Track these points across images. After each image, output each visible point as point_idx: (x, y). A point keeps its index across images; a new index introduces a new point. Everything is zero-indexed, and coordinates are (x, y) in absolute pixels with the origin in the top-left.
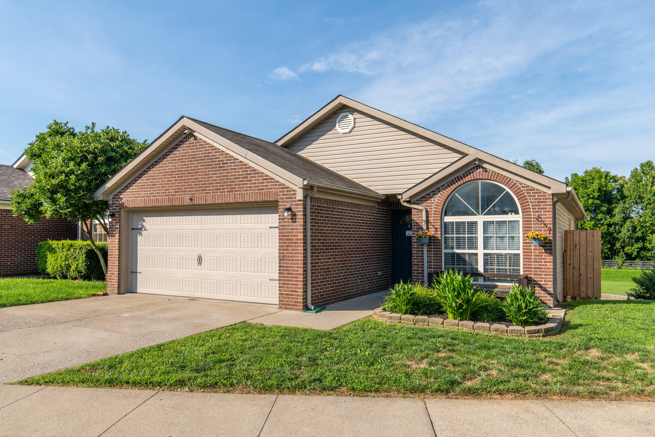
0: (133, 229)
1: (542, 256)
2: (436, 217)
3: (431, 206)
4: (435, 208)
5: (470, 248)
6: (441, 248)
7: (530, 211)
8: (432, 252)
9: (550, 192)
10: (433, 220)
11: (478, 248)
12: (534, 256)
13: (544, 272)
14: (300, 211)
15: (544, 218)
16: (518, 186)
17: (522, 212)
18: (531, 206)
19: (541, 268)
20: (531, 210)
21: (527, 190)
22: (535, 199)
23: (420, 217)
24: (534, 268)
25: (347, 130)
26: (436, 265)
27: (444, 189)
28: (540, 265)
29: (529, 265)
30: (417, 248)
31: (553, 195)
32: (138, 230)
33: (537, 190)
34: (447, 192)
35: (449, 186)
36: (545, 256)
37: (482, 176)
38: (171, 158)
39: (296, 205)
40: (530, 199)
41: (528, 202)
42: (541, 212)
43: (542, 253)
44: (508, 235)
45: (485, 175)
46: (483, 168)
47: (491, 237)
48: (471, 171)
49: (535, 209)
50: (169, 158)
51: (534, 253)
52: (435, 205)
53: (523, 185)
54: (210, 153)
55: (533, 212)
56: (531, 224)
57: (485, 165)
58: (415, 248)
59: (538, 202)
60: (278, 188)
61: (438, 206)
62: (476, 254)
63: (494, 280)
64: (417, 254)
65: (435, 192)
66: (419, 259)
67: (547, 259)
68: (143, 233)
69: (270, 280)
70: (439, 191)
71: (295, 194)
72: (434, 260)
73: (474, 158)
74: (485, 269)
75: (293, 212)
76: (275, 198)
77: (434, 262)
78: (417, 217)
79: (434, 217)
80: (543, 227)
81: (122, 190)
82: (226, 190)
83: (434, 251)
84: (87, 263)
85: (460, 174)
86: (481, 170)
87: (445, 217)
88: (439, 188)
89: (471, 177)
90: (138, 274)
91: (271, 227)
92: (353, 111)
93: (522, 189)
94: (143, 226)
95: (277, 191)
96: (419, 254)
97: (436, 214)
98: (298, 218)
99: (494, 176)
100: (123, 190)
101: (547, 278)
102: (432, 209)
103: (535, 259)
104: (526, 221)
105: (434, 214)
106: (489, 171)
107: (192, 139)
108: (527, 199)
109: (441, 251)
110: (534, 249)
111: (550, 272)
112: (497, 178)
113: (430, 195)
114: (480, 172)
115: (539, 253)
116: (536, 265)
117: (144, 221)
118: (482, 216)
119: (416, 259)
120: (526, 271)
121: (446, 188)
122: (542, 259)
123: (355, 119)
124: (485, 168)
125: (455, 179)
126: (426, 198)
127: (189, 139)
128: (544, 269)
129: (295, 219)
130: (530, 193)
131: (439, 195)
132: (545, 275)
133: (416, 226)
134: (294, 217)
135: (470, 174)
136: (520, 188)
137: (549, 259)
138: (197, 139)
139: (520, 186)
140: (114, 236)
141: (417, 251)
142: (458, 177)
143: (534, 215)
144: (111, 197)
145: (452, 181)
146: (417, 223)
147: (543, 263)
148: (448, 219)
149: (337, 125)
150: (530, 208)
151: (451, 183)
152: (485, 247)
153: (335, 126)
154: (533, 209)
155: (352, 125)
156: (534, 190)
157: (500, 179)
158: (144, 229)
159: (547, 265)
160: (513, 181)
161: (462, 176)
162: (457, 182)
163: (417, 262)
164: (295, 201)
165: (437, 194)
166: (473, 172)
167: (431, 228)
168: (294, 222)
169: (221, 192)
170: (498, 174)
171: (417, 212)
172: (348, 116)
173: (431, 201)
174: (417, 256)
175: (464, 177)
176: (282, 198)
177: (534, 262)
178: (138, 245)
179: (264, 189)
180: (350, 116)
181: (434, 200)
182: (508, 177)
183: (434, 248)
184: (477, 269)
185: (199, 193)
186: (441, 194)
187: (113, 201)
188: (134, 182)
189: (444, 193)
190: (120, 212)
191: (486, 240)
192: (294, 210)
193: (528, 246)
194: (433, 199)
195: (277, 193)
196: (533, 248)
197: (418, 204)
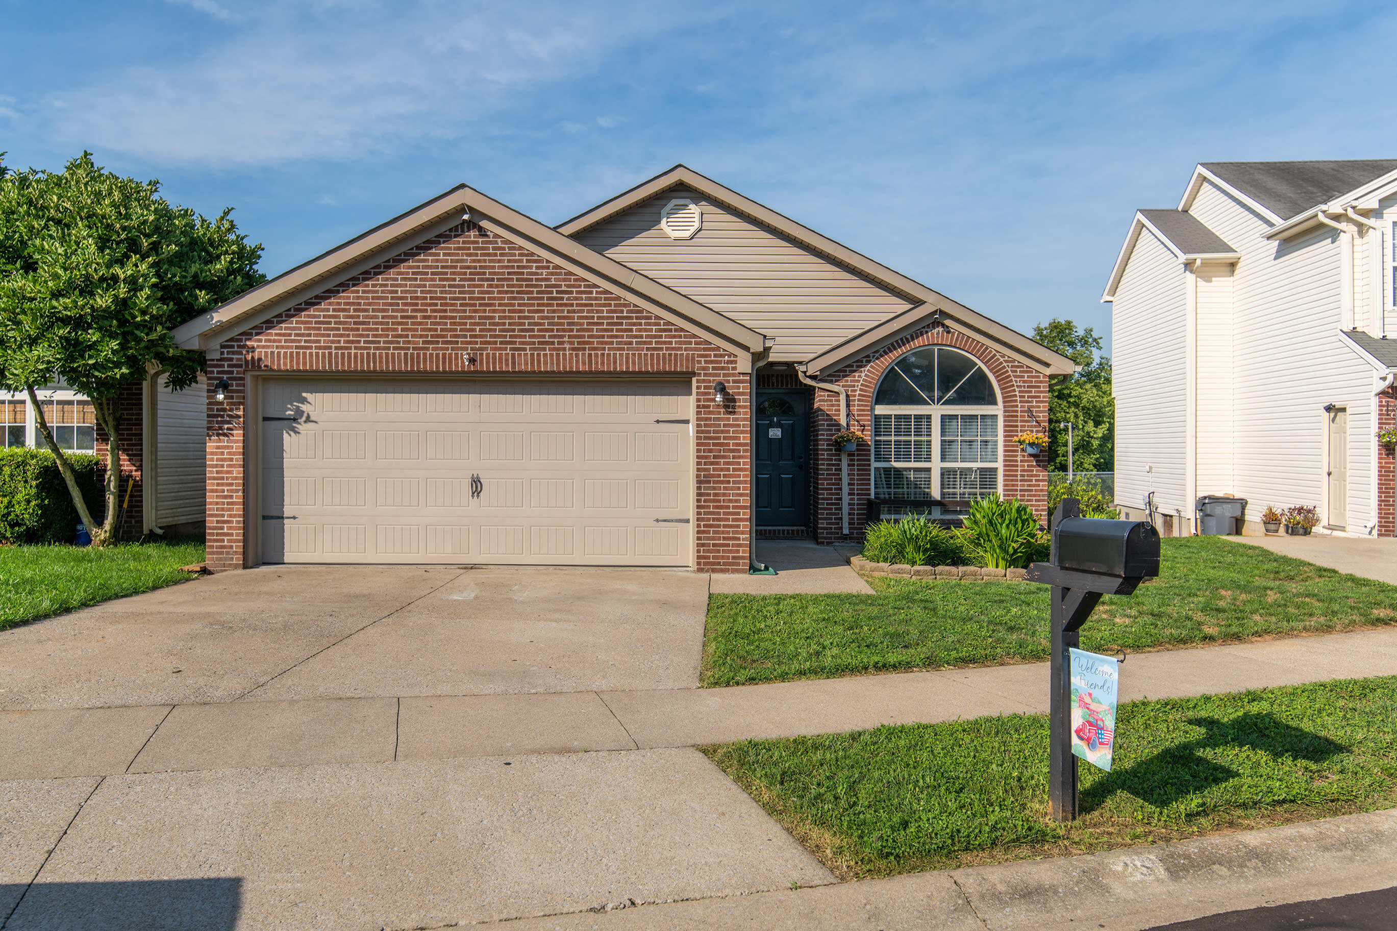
0: (265, 419)
1: (1032, 471)
2: (862, 405)
3: (854, 386)
4: (861, 390)
5: (918, 459)
6: (869, 460)
7: (1016, 401)
8: (856, 467)
9: (1048, 371)
10: (858, 410)
11: (933, 459)
12: (1021, 471)
13: (1034, 496)
14: (743, 394)
15: (1036, 412)
16: (998, 359)
17: (1004, 402)
18: (1017, 393)
19: (1031, 490)
20: (1018, 399)
21: (1012, 366)
22: (1024, 382)
23: (833, 405)
24: (1021, 491)
25: (687, 234)
26: (862, 490)
27: (877, 359)
28: (1029, 486)
29: (1013, 485)
30: (827, 460)
31: (1052, 377)
32: (286, 422)
33: (1027, 367)
34: (882, 362)
35: (886, 353)
36: (1037, 471)
37: (942, 339)
38: (410, 267)
39: (734, 382)
40: (1016, 381)
41: (1013, 386)
42: (1032, 402)
43: (1032, 466)
44: (979, 438)
45: (947, 339)
46: (943, 325)
47: (952, 441)
48: (924, 330)
49: (1024, 397)
50: (402, 268)
51: (1021, 466)
52: (862, 385)
53: (1006, 358)
54: (524, 267)
55: (1021, 402)
56: (1017, 421)
57: (948, 322)
58: (823, 460)
59: (1028, 387)
60: (696, 349)
61: (866, 386)
62: (929, 470)
63: (955, 512)
64: (828, 470)
65: (862, 362)
66: (831, 479)
67: (1039, 476)
68: (302, 427)
69: (657, 521)
70: (869, 362)
71: (735, 362)
72: (858, 480)
73: (934, 309)
74: (943, 494)
75: (728, 394)
76: (687, 367)
77: (858, 485)
78: (828, 405)
79: (858, 405)
80: (1035, 426)
81: (253, 328)
82: (567, 346)
83: (858, 465)
84: (43, 500)
85: (907, 334)
86: (941, 329)
87: (877, 407)
88: (868, 356)
89: (923, 340)
90: (286, 521)
91: (658, 422)
92: (699, 196)
93: (1005, 364)
94: (300, 413)
95: (693, 354)
96: (831, 470)
97: (862, 400)
98: (740, 407)
99: (961, 342)
100: (259, 330)
101: (1039, 506)
102: (855, 391)
103: (1022, 476)
104: (1010, 417)
105: (859, 400)
106: (954, 333)
107: (473, 233)
108: (1011, 381)
109: (869, 465)
110: (1021, 461)
111: (1043, 496)
112: (965, 344)
113: (852, 366)
114: (938, 333)
115: (1028, 466)
116: (1023, 485)
117: (304, 400)
118: (939, 406)
119: (825, 479)
120: (1008, 495)
121: (882, 356)
122: (1032, 476)
123: (702, 214)
124: (948, 327)
125: (897, 341)
126: (845, 371)
127: (463, 231)
128: (1036, 491)
129: (734, 407)
130: (1016, 372)
131: (868, 367)
132: (1036, 501)
133: (827, 420)
134: (730, 403)
135: (922, 335)
136: (1001, 363)
137: (1043, 476)
138: (487, 236)
139: (1002, 360)
140: (225, 435)
141: (828, 465)
142: (902, 339)
143: (1022, 407)
144: (215, 344)
145: (892, 344)
146: (828, 415)
147: (1034, 482)
148: (880, 410)
149: (664, 221)
150: (1016, 396)
151: (889, 349)
152: (943, 459)
153: (659, 222)
154: (1020, 397)
155: (697, 225)
156: (1022, 367)
157: (970, 346)
158: (304, 418)
159: (1039, 486)
160: (991, 351)
161: (908, 337)
162: (900, 347)
163: (828, 484)
164: (734, 375)
165: (865, 366)
166: (927, 332)
167: (854, 425)
168: (730, 413)
169: (554, 349)
170: (969, 337)
171: (828, 396)
172: (687, 206)
173: (854, 376)
174: (828, 474)
175: (913, 340)
176: (704, 369)
177: (1021, 481)
178: (285, 455)
179: (661, 349)
180: (692, 206)
181: (859, 376)
182: (983, 344)
183: (858, 460)
184: (929, 494)
185: (496, 349)
186: (872, 367)
187: (222, 353)
188: (292, 312)
189: (877, 364)
190: (242, 379)
191: (946, 445)
192: (731, 392)
193: (1012, 456)
194: (857, 374)
195: (693, 358)
196: (1019, 459)
197: (831, 382)
